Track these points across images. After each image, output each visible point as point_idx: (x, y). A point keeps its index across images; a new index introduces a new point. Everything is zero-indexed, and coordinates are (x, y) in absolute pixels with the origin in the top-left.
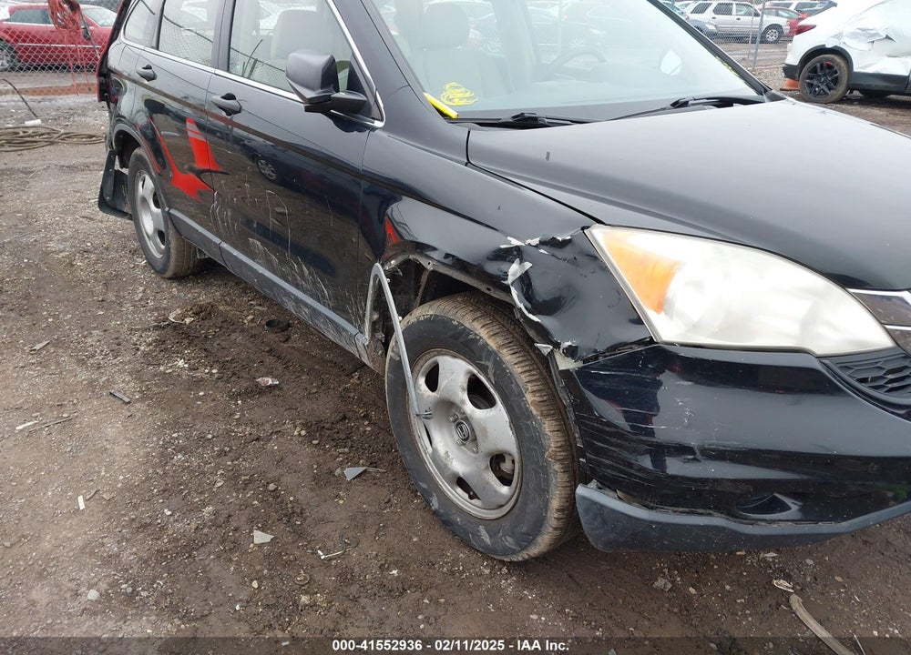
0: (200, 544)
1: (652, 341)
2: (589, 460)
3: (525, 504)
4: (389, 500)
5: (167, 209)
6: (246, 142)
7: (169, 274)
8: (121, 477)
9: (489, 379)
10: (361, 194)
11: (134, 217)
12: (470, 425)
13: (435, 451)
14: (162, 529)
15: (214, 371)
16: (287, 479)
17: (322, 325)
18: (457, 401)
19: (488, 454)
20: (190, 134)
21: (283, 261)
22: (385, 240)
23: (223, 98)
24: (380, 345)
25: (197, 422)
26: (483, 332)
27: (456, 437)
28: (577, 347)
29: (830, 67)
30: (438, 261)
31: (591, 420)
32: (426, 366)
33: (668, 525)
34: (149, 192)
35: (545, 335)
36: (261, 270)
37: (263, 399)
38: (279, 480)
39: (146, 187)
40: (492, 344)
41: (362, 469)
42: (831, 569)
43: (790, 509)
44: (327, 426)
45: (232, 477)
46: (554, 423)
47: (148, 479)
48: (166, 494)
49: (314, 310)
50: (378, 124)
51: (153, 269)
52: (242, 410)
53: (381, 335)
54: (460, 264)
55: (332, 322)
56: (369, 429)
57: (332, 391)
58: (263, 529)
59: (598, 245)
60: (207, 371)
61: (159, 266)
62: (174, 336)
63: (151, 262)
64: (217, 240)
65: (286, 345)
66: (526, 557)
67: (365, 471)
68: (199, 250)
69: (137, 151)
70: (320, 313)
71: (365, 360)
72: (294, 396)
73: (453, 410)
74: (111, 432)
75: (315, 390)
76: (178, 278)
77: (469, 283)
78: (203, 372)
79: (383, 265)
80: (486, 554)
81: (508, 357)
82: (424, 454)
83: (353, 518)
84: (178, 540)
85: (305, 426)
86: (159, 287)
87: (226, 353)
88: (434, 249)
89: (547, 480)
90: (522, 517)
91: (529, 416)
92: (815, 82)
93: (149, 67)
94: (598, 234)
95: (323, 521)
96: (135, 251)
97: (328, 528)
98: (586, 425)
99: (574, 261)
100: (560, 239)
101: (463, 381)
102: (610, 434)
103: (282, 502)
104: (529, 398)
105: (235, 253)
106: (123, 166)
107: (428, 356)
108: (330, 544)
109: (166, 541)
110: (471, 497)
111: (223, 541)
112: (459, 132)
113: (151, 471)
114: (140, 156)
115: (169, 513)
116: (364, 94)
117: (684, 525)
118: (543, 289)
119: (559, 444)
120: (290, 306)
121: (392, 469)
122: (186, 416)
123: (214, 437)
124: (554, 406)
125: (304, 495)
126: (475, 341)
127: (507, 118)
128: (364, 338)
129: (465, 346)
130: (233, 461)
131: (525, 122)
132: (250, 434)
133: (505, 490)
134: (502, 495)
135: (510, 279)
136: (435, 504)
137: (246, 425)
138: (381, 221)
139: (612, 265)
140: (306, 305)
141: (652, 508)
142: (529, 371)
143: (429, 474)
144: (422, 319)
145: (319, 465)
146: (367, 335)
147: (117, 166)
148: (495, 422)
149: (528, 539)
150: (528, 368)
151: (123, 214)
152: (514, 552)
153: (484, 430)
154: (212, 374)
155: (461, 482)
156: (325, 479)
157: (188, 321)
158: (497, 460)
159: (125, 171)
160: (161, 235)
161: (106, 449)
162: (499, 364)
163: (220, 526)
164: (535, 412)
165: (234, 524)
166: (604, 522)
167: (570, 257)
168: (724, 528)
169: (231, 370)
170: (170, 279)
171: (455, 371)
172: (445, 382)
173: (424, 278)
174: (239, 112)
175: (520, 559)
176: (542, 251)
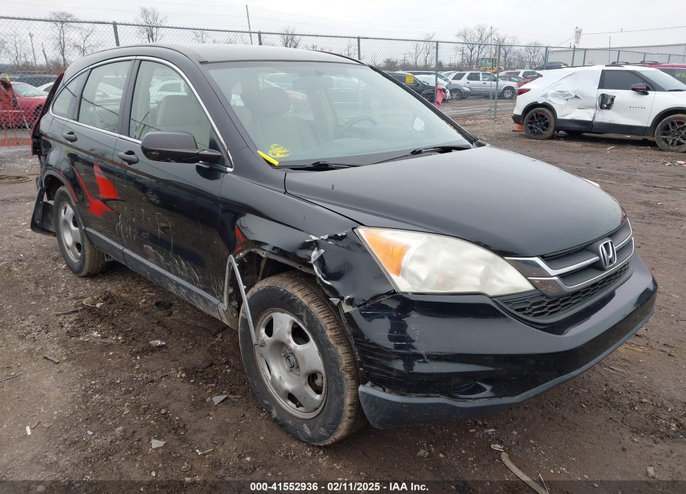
0: (114, 451)
1: (395, 292)
2: (365, 369)
3: (330, 404)
4: (244, 416)
5: (84, 228)
6: (138, 180)
7: (84, 273)
8: (56, 412)
9: (304, 324)
10: (220, 212)
11: (57, 234)
12: (295, 357)
13: (273, 377)
14: (87, 444)
15: (120, 338)
16: (174, 406)
17: (195, 301)
18: (286, 342)
19: (307, 374)
20: (96, 174)
21: (167, 259)
22: (235, 240)
23: (126, 153)
24: (235, 310)
25: (108, 372)
26: (299, 294)
27: (287, 367)
28: (353, 299)
29: (542, 116)
30: (269, 252)
31: (363, 342)
32: (264, 321)
33: (413, 404)
34: (69, 217)
35: (335, 293)
36: (153, 266)
37: (155, 355)
38: (168, 406)
39: (67, 213)
40: (305, 301)
41: (226, 396)
42: (528, 436)
43: (486, 390)
44: (200, 370)
45: (136, 407)
46: (344, 348)
47: (75, 412)
48: (89, 421)
49: (189, 290)
50: (229, 170)
51: (72, 270)
52: (140, 363)
53: (235, 303)
54: (282, 253)
55: (201, 296)
56: (229, 371)
57: (203, 348)
58: (158, 438)
59: (361, 237)
60: (114, 338)
61: (76, 267)
62: (89, 315)
63: (70, 266)
64: (121, 247)
65: (169, 318)
66: (333, 440)
67: (227, 398)
68: (107, 255)
69: (61, 188)
70: (193, 291)
71: (225, 321)
72: (176, 352)
73: (284, 349)
74: (46, 383)
75: (190, 347)
76: (91, 276)
77: (288, 264)
78: (111, 339)
79: (234, 256)
80: (309, 442)
81: (315, 309)
82: (266, 381)
83: (220, 428)
84: (98, 450)
85: (184, 370)
86: (77, 283)
87: (127, 325)
88: (267, 244)
89: (342, 386)
90: (329, 414)
91: (329, 345)
92: (534, 126)
93: (72, 133)
94: (362, 231)
95: (200, 431)
96: (57, 258)
97: (202, 436)
98: (360, 346)
99: (348, 248)
100: (339, 235)
101: (288, 327)
102: (375, 350)
103: (171, 420)
104: (329, 333)
105: (134, 255)
106: (49, 198)
107: (266, 314)
108: (204, 445)
109: (90, 451)
110: (298, 406)
111: (130, 448)
112: (280, 174)
113: (77, 407)
114: (63, 191)
115: (91, 433)
116: (220, 151)
117: (423, 404)
118: (332, 266)
119: (348, 361)
120: (172, 289)
121: (245, 396)
122: (101, 369)
123: (121, 382)
124: (343, 337)
125: (186, 415)
126: (294, 300)
127: (309, 165)
128: (224, 306)
129: (288, 304)
130: (135, 397)
131: (320, 167)
132: (147, 378)
133: (318, 397)
134: (317, 401)
135: (313, 260)
136: (274, 414)
137: (144, 373)
138: (233, 228)
139: (370, 249)
140: (184, 287)
141: (403, 395)
142: (327, 316)
143: (270, 394)
144: (261, 289)
145: (195, 396)
146: (226, 303)
147: (45, 199)
148: (309, 353)
149: (333, 428)
150: (327, 315)
151: (49, 232)
152: (326, 438)
153: (303, 359)
154: (118, 340)
155: (291, 397)
156: (200, 405)
157: (98, 305)
158: (312, 377)
159: (51, 202)
160: (78, 246)
161: (44, 395)
162: (309, 313)
163: (128, 439)
164: (332, 342)
165: (137, 437)
166: (376, 407)
167: (346, 245)
168: (446, 404)
169: (131, 337)
170: (84, 277)
171: (284, 322)
172: (277, 330)
173: (263, 264)
174: (137, 162)
175: (330, 442)
176: (330, 242)
